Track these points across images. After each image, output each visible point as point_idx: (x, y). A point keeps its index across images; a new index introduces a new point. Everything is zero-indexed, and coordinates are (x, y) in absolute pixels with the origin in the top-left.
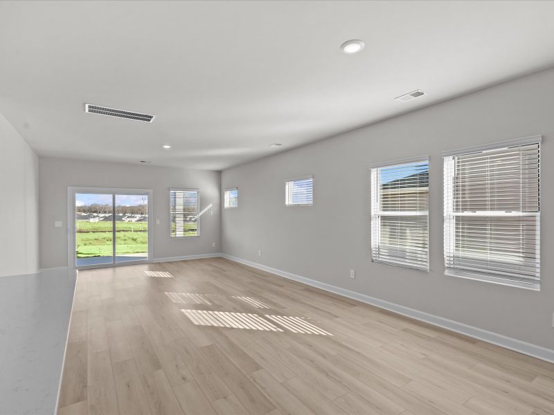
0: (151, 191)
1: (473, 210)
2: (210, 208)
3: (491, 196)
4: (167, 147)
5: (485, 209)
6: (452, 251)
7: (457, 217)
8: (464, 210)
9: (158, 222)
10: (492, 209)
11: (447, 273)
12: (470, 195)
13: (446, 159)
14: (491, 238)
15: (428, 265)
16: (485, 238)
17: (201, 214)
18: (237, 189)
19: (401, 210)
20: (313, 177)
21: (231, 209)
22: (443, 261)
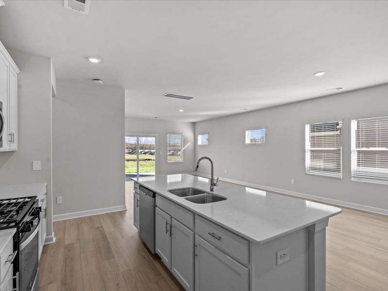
0: (157, 135)
1: (368, 147)
2: (189, 145)
3: (378, 140)
4: (181, 111)
5: (375, 147)
6: (355, 168)
7: (358, 151)
8: (362, 147)
9: (161, 153)
10: (379, 147)
11: (352, 179)
12: (367, 139)
13: (352, 121)
14: (378, 161)
15: (341, 175)
16: (375, 161)
17: (184, 149)
18: (208, 134)
19: (324, 147)
20: (266, 128)
21: (202, 146)
22: (351, 174)
